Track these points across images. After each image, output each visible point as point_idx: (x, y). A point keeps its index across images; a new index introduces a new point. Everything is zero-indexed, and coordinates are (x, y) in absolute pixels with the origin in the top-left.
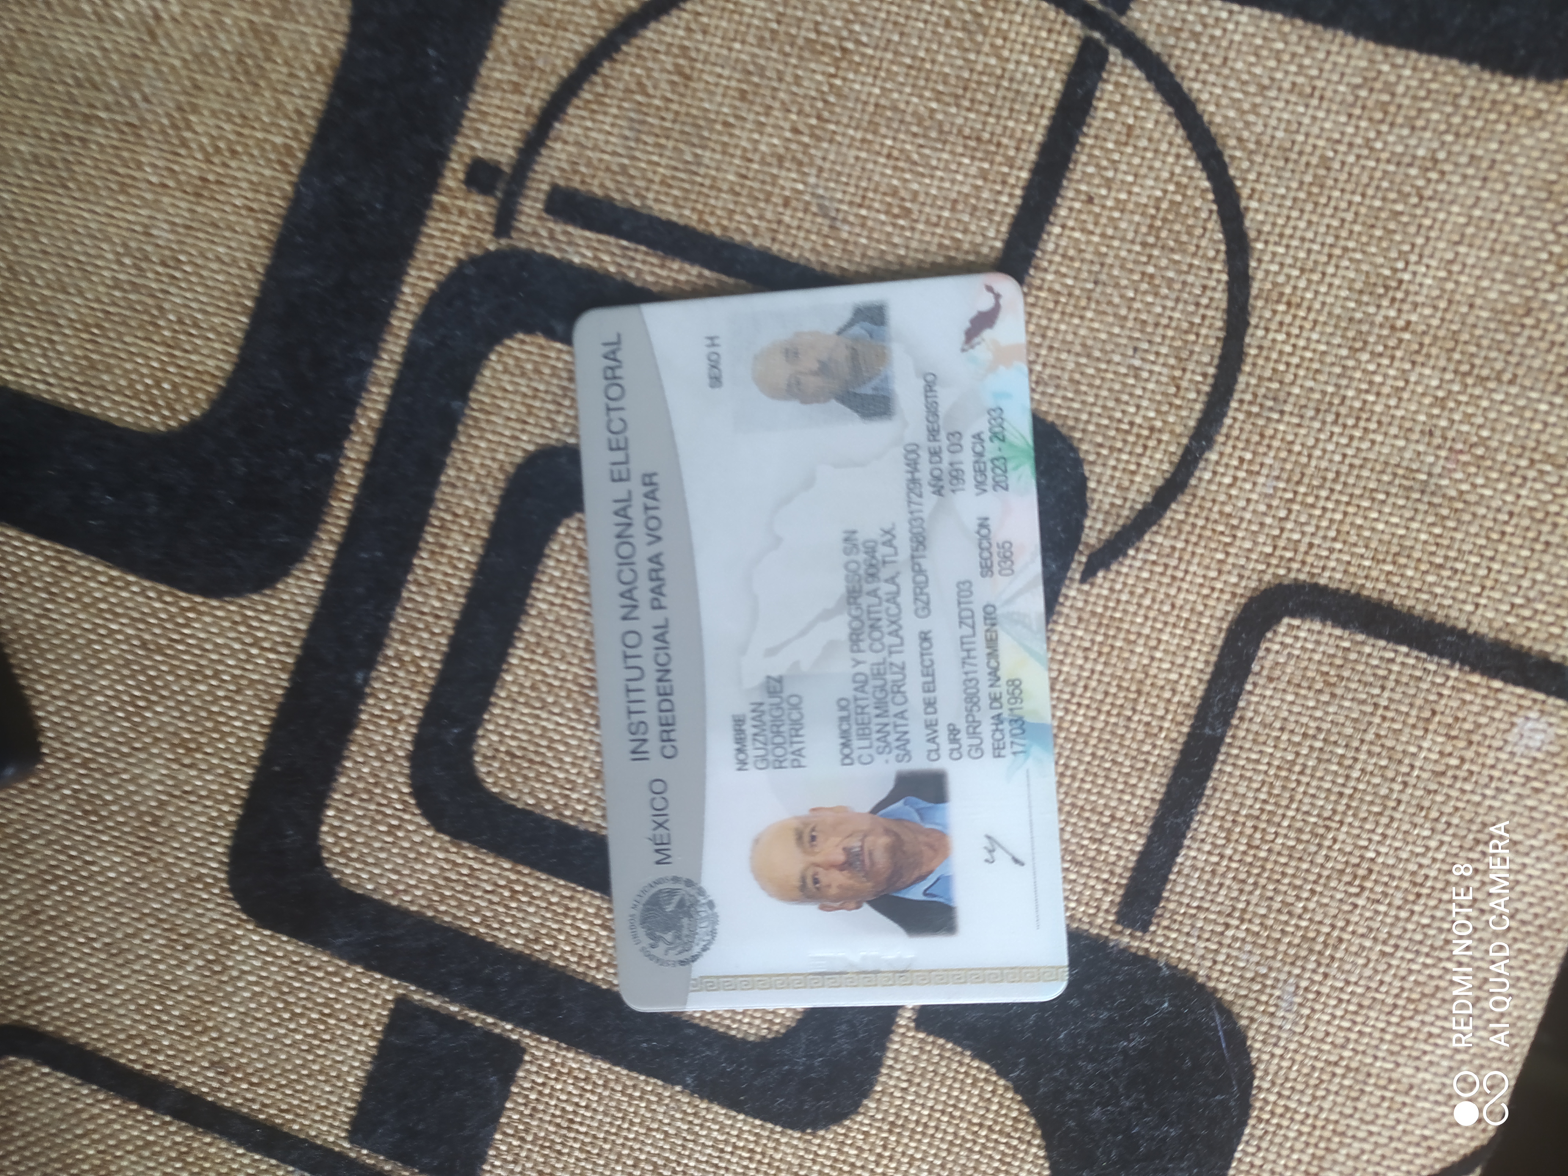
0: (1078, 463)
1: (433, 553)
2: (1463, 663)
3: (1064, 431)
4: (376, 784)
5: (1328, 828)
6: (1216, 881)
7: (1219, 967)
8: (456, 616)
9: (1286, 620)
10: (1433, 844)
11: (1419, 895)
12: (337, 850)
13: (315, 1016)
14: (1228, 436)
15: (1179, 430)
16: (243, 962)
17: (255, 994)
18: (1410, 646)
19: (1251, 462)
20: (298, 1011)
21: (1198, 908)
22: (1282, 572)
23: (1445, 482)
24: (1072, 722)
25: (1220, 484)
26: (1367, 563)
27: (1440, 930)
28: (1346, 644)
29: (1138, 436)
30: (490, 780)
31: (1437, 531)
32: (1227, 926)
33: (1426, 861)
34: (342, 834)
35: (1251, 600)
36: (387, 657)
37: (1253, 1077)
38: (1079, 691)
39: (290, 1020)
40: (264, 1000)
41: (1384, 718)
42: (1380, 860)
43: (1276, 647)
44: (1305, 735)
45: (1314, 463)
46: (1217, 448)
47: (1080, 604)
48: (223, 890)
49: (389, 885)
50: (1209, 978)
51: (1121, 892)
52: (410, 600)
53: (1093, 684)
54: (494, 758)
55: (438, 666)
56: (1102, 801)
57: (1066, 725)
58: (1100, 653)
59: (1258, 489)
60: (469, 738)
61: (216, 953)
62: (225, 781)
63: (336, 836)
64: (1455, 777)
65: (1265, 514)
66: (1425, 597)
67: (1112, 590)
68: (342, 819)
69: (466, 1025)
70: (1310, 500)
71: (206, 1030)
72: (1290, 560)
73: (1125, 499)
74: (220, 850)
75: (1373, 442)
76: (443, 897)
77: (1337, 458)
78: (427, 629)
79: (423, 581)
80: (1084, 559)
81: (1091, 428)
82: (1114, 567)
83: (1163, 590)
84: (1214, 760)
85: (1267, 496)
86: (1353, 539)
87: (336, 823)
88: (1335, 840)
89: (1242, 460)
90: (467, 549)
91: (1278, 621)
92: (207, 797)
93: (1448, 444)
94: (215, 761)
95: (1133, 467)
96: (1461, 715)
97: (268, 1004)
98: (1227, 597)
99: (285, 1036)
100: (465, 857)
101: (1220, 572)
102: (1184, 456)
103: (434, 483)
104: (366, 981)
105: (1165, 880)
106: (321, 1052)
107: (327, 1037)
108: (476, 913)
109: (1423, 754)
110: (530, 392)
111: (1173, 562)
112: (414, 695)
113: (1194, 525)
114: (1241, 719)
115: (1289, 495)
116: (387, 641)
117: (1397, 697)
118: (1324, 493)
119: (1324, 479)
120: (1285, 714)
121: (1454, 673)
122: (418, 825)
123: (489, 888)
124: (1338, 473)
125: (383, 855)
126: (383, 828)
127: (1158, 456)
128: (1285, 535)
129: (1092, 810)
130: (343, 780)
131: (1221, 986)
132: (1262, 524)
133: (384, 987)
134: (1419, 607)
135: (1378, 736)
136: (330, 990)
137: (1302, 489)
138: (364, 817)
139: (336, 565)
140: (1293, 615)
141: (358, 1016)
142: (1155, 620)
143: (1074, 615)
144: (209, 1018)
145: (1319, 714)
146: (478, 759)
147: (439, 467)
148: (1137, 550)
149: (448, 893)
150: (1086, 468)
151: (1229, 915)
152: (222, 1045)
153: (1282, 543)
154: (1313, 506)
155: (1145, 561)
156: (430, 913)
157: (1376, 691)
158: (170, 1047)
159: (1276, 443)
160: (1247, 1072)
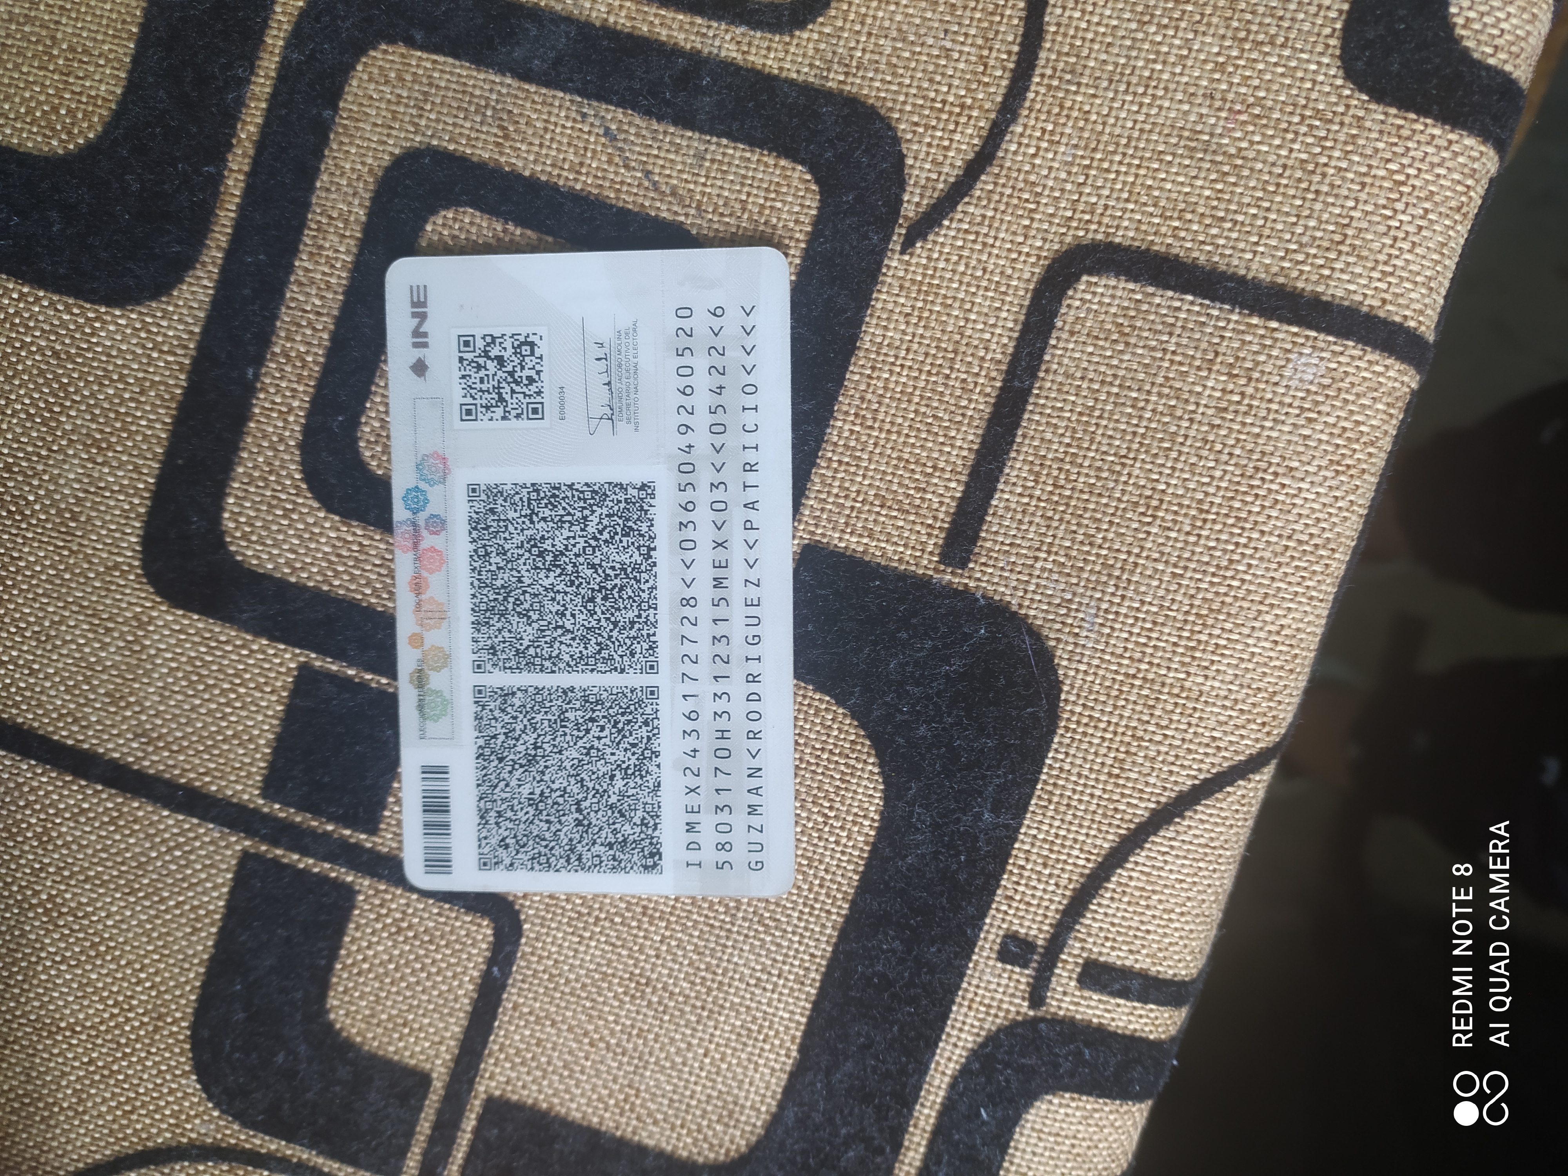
0: (896, 141)
1: (311, 253)
2: (1242, 307)
3: (883, 112)
4: (270, 472)
5: (1124, 465)
6: (1026, 520)
7: (1029, 596)
8: (336, 313)
9: (1085, 278)
10: (1218, 474)
11: (1205, 521)
12: (238, 534)
13: (226, 686)
14: (1031, 109)
15: (988, 105)
16: (159, 641)
17: (171, 669)
18: (1194, 294)
19: (1052, 133)
20: (211, 682)
21: (1011, 545)
22: (1081, 233)
23: (1225, 141)
24: (897, 382)
25: (1025, 154)
26: (1156, 220)
27: (1225, 551)
28: (1139, 297)
29: (951, 113)
30: (374, 463)
31: (1219, 186)
32: (1036, 559)
33: (1212, 490)
34: (243, 520)
35: (1054, 260)
36: (274, 354)
37: (1060, 691)
38: (903, 353)
39: (204, 690)
40: (180, 675)
41: (1172, 362)
42: (1170, 491)
43: (1077, 303)
44: (1103, 382)
45: (1108, 130)
46: (1021, 121)
47: (901, 274)
48: (137, 575)
49: (288, 563)
50: (1020, 606)
51: (943, 535)
52: (293, 299)
53: (915, 346)
54: (376, 442)
55: (321, 360)
56: (924, 454)
57: (892, 386)
58: (920, 318)
59: (1059, 157)
60: (354, 423)
61: (135, 635)
62: (135, 476)
63: (236, 521)
64: (1236, 412)
65: (1065, 181)
66: (1209, 248)
67: (929, 258)
68: (242, 506)
69: (363, 686)
70: (1106, 165)
71: (129, 705)
72: (1088, 221)
73: (940, 173)
74: (134, 540)
75: (1160, 108)
76: (337, 574)
77: (1130, 124)
78: (310, 324)
79: (304, 280)
80: (904, 232)
81: (908, 108)
82: (931, 237)
83: (975, 256)
84: (1024, 410)
85: (1066, 163)
86: (1144, 199)
87: (236, 510)
88: (1130, 475)
89: (1044, 131)
90: (342, 249)
91: (1078, 280)
92: (119, 491)
93: (1228, 105)
94: (125, 458)
95: (946, 143)
96: (1241, 355)
97: (183, 678)
98: (1033, 260)
99: (200, 706)
100: (354, 534)
101: (1026, 237)
102: (991, 130)
103: (310, 188)
104: (272, 652)
105: (982, 521)
106: (233, 719)
107: (238, 705)
108: (367, 585)
109: (1207, 392)
110: (394, 99)
111: (985, 230)
112: (301, 389)
113: (1002, 194)
114: (1047, 371)
115: (1087, 162)
116: (274, 339)
117: (1185, 341)
118: (1118, 158)
119: (1117, 144)
120: (1085, 365)
121: (1235, 317)
122: (311, 507)
123: (378, 562)
124: (1129, 138)
125: (281, 537)
126: (280, 512)
127: (969, 131)
128: (1083, 199)
129: (916, 463)
130: (241, 470)
131: (1032, 613)
132: (1063, 190)
133: (288, 656)
134: (1203, 258)
135: (1167, 378)
136: (239, 661)
137: (1099, 156)
138: (261, 502)
139: (224, 270)
140: (1090, 274)
141: (266, 683)
142: (969, 284)
143: (896, 283)
144: (131, 694)
145: (1115, 362)
146: (362, 444)
147: (315, 172)
148: (951, 220)
149: (341, 569)
150: (904, 146)
151: (1038, 549)
152: (144, 718)
153: (1081, 207)
154: (1107, 171)
155: (959, 230)
156: (325, 588)
157: (1165, 338)
158: (98, 722)
159: (1075, 114)
160: (1056, 686)
